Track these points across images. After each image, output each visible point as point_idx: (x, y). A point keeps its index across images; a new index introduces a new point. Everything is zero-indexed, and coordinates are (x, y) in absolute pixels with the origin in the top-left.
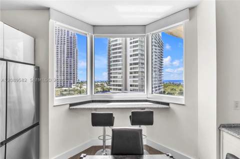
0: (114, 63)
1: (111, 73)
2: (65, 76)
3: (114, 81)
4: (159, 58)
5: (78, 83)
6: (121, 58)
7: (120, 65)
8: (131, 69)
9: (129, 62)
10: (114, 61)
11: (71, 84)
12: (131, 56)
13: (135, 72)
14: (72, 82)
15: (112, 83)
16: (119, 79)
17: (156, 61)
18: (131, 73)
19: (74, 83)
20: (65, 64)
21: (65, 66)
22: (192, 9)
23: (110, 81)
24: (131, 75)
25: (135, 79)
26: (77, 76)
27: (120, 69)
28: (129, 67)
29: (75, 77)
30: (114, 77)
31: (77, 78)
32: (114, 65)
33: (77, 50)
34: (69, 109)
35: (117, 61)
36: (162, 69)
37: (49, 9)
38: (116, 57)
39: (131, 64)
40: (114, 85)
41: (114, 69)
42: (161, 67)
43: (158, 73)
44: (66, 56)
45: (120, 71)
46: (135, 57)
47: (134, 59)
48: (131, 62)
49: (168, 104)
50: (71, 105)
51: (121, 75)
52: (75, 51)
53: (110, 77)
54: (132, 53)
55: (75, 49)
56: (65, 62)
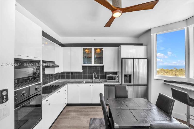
37: (150, 29)
50: (165, 81)
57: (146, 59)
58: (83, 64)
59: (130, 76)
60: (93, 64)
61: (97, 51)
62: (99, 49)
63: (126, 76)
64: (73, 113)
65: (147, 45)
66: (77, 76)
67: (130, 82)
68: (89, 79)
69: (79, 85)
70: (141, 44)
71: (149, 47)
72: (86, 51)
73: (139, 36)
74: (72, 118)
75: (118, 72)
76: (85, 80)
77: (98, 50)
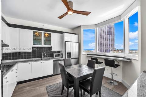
2: (106, 46)
5: (114, 50)
11: (110, 51)
14: (111, 50)
19: (112, 50)
20: (106, 39)
21: (106, 40)
26: (114, 46)
29: (113, 46)
31: (114, 47)
33: (114, 29)
44: (106, 34)
49: (131, 60)
52: (113, 29)
55: (113, 28)
56: (106, 38)
57: (78, 43)
58: (33, 45)
59: (70, 53)
60: (43, 45)
61: (45, 35)
62: (48, 33)
63: (68, 53)
64: (28, 88)
65: (78, 35)
66: (25, 56)
67: (70, 57)
68: (38, 57)
69: (30, 63)
70: (75, 34)
71: (80, 36)
72: (36, 34)
73: (73, 29)
74: (27, 91)
75: (62, 51)
76: (34, 59)
77: (47, 35)
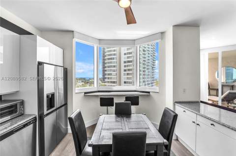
0: (109, 61)
1: (106, 71)
3: (108, 78)
4: (151, 56)
6: (115, 56)
7: (114, 62)
8: (125, 66)
9: (123, 60)
10: (109, 59)
12: (125, 54)
13: (129, 70)
15: (106, 80)
16: (114, 77)
17: (148, 60)
18: (125, 71)
22: (163, 33)
23: (104, 78)
24: (125, 72)
25: (129, 76)
27: (114, 66)
28: (123, 65)
30: (109, 74)
32: (109, 63)
34: (85, 95)
35: (111, 59)
36: (155, 66)
37: (73, 31)
38: (111, 55)
39: (125, 62)
40: (108, 82)
41: (109, 67)
42: (154, 65)
43: (150, 70)
45: (115, 68)
46: (128, 55)
47: (128, 57)
48: (125, 60)
49: (149, 92)
50: (85, 93)
51: (115, 72)
53: (104, 75)
54: (126, 52)
59: (52, 96)
63: (47, 96)
65: (63, 49)
